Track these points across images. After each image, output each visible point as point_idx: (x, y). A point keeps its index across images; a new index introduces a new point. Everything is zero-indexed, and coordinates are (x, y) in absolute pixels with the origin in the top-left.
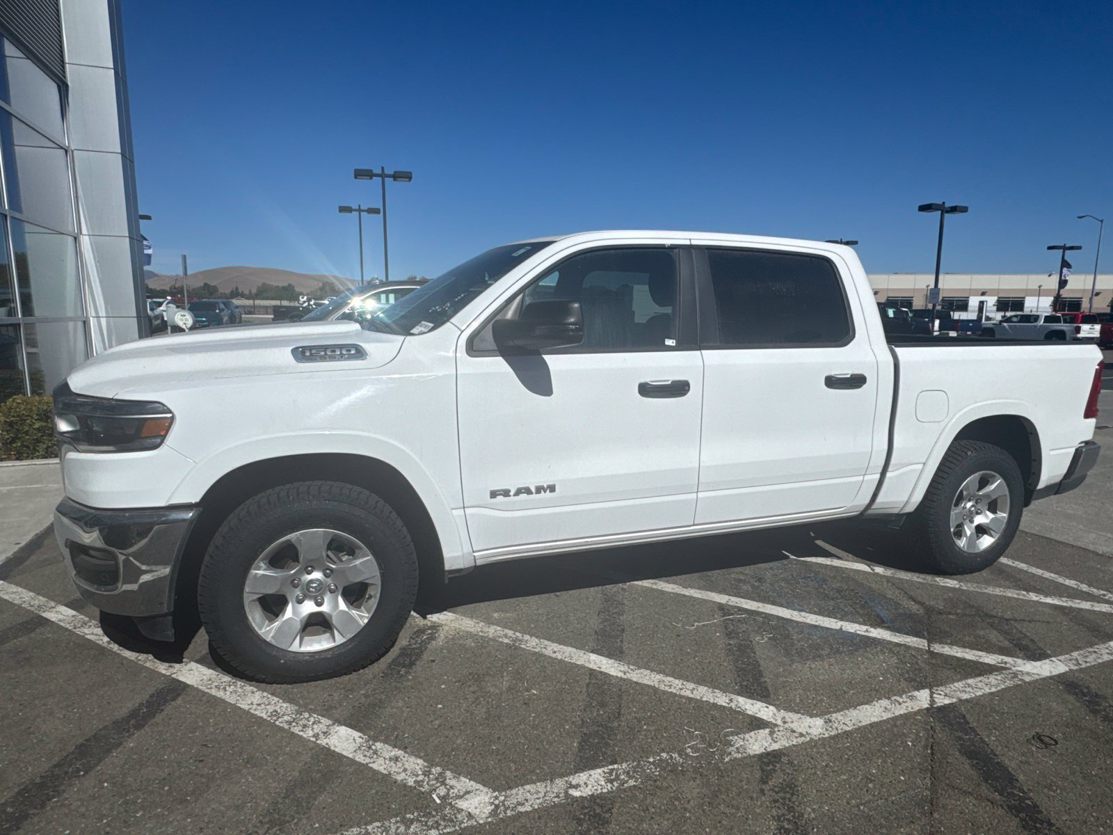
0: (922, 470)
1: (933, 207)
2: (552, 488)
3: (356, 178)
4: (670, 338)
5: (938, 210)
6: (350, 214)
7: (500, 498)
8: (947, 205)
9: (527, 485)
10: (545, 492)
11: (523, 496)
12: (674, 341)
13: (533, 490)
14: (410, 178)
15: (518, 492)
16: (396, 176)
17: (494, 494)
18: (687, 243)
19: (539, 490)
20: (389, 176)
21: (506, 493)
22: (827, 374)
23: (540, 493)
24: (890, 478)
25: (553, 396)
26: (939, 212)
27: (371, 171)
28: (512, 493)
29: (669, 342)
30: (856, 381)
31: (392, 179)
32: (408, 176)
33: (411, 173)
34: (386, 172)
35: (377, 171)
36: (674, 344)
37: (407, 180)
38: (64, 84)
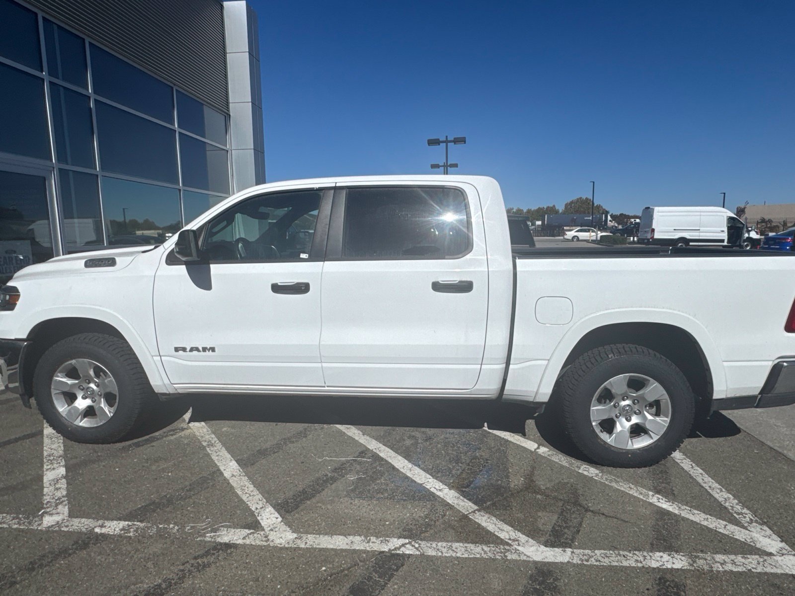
0: (547, 365)
2: (213, 349)
3: (429, 145)
4: (304, 253)
6: (438, 169)
7: (181, 352)
9: (197, 346)
10: (209, 351)
11: (195, 353)
12: (307, 255)
13: (201, 349)
14: (465, 142)
15: (192, 350)
16: (456, 141)
17: (177, 349)
18: (333, 185)
19: (204, 349)
20: (451, 141)
21: (184, 349)
22: (434, 280)
23: (206, 351)
24: (513, 369)
25: (212, 290)
27: (439, 139)
28: (188, 350)
29: (303, 256)
30: (465, 287)
31: (453, 143)
32: (462, 140)
33: (465, 138)
34: (449, 139)
35: (443, 139)
36: (307, 257)
37: (463, 142)
38: (227, 114)
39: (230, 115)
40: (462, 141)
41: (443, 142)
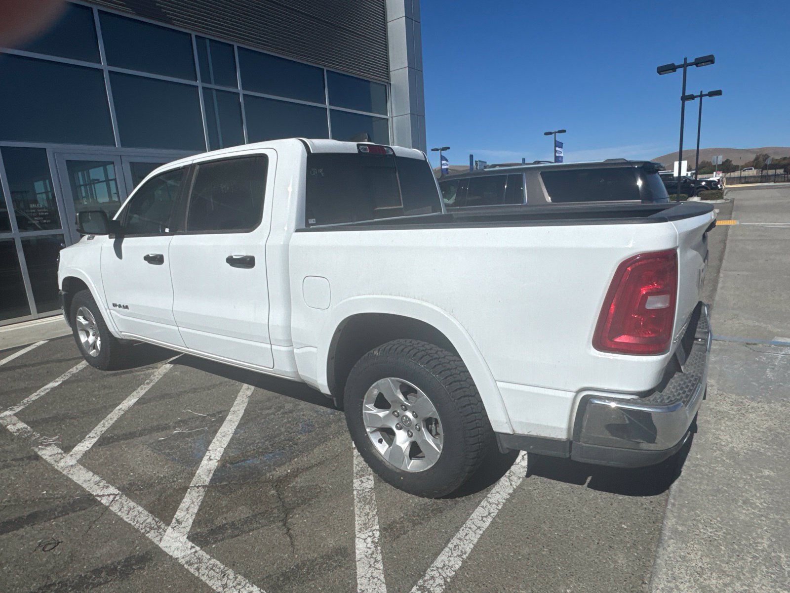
2: (127, 307)
3: (659, 74)
7: (116, 308)
11: (121, 309)
13: (122, 306)
14: (713, 62)
16: (699, 62)
17: (114, 305)
22: (229, 255)
23: (125, 309)
24: (297, 354)
25: (122, 260)
27: (674, 64)
28: (118, 306)
29: (167, 230)
31: (694, 66)
33: (713, 56)
34: (688, 62)
35: (679, 62)
38: (388, 83)
39: (390, 84)
40: (709, 61)
41: (680, 67)
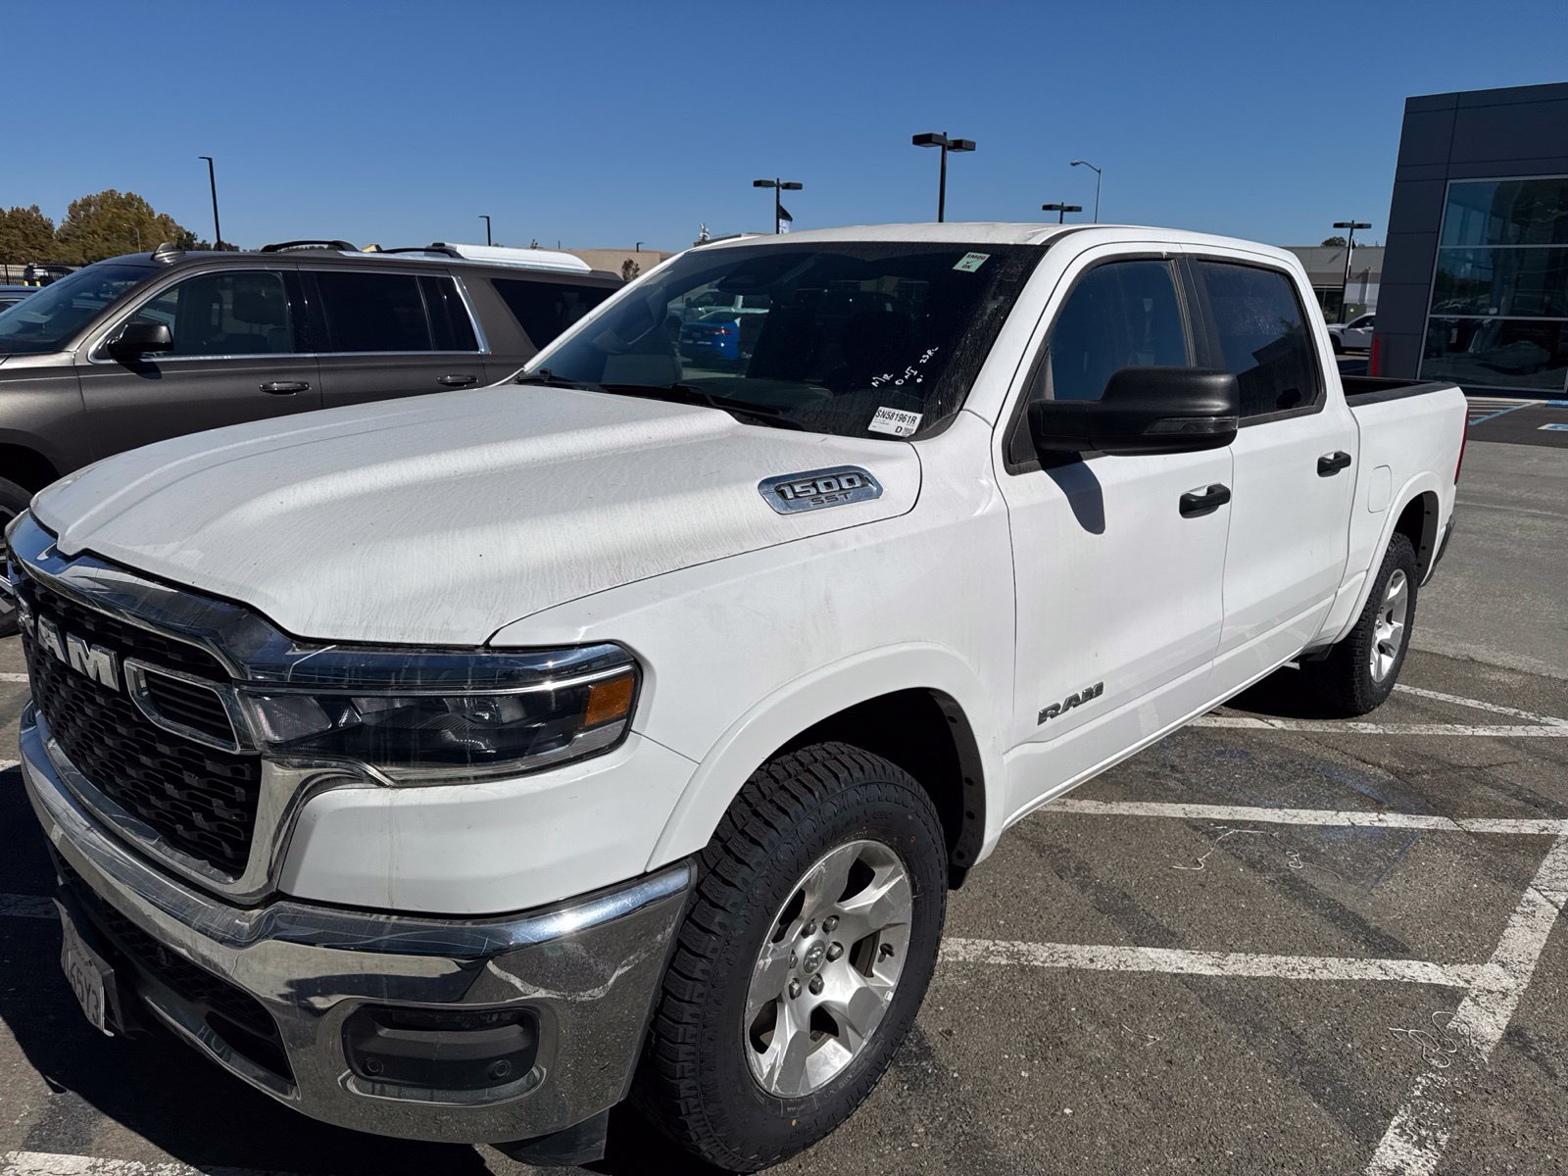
0: (1365, 580)
1: (934, 140)
5: (939, 144)
7: (1048, 722)
8: (949, 138)
9: (1075, 693)
10: (1091, 698)
11: (1070, 711)
13: (1081, 698)
15: (1067, 705)
17: (1043, 716)
19: (1087, 696)
21: (1055, 712)
22: (1319, 456)
23: (1087, 700)
24: (1341, 595)
25: (1105, 531)
26: (940, 148)
28: (1061, 710)
